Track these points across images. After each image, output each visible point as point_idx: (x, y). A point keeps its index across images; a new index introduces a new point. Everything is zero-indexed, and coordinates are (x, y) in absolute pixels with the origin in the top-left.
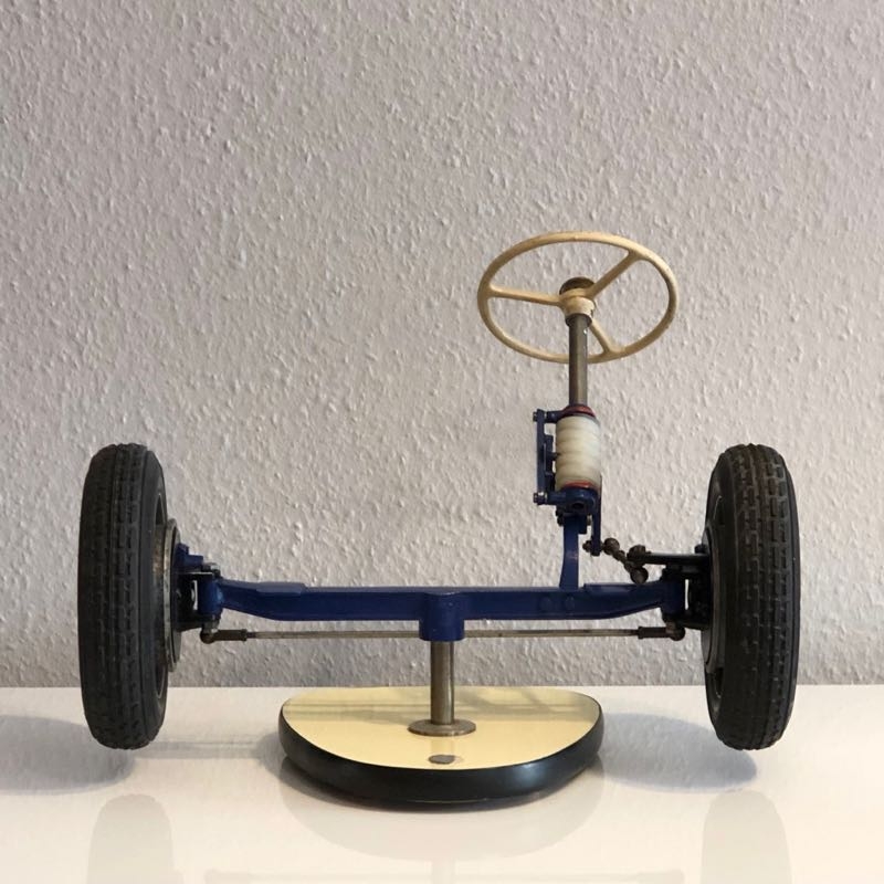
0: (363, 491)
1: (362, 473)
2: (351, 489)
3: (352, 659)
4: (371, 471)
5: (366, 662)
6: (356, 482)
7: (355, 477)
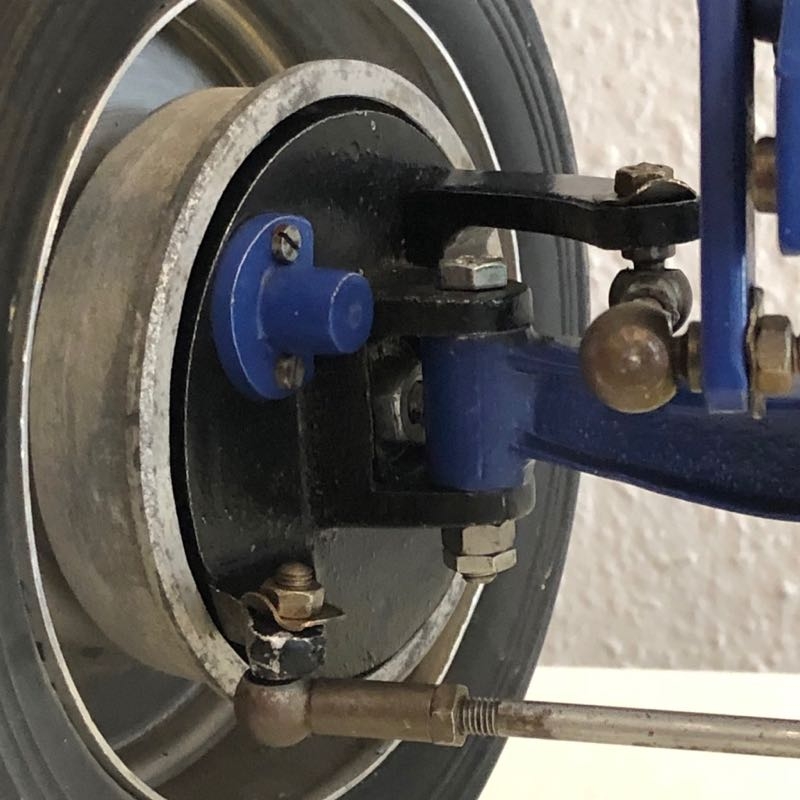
0: (644, 91)
1: (639, 36)
2: (607, 84)
3: (612, 567)
4: (667, 30)
5: (654, 576)
6: (622, 62)
7: (621, 48)
